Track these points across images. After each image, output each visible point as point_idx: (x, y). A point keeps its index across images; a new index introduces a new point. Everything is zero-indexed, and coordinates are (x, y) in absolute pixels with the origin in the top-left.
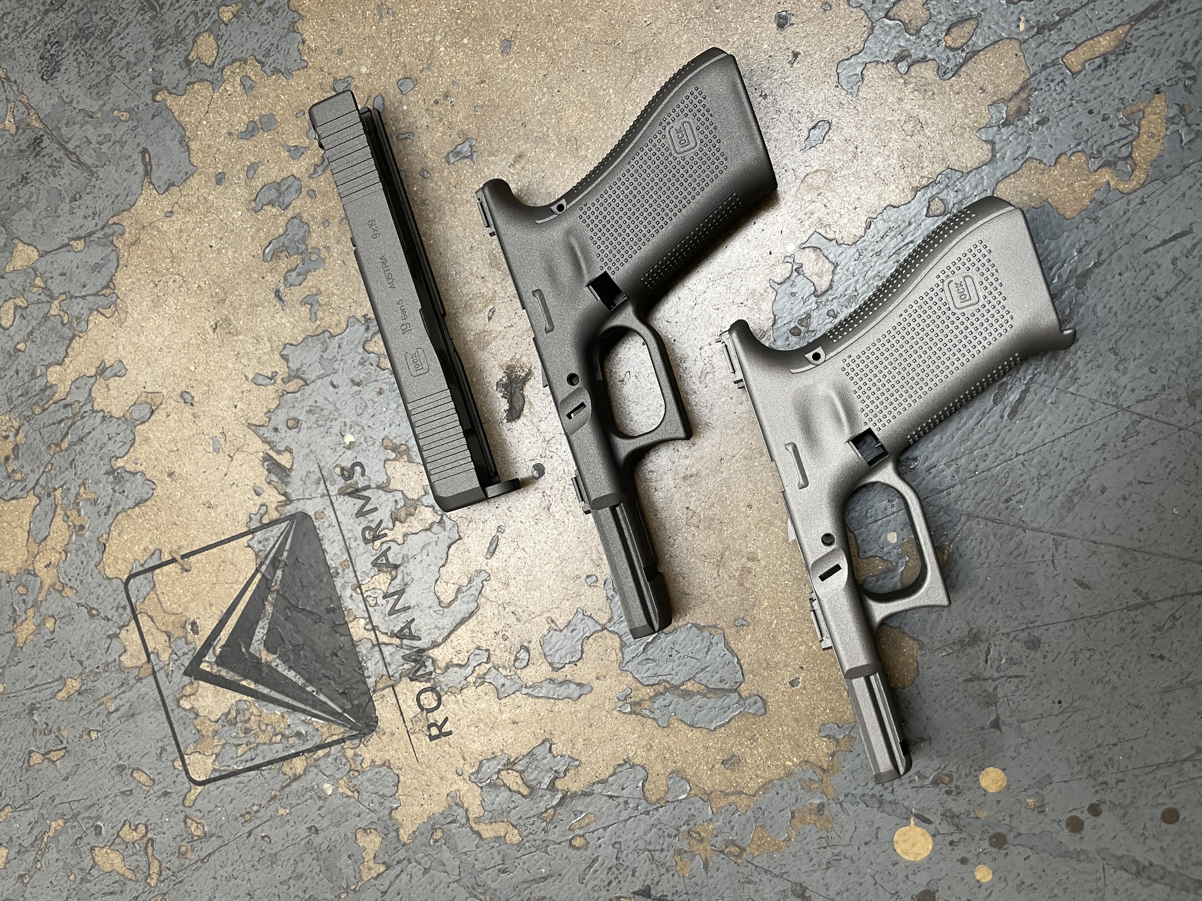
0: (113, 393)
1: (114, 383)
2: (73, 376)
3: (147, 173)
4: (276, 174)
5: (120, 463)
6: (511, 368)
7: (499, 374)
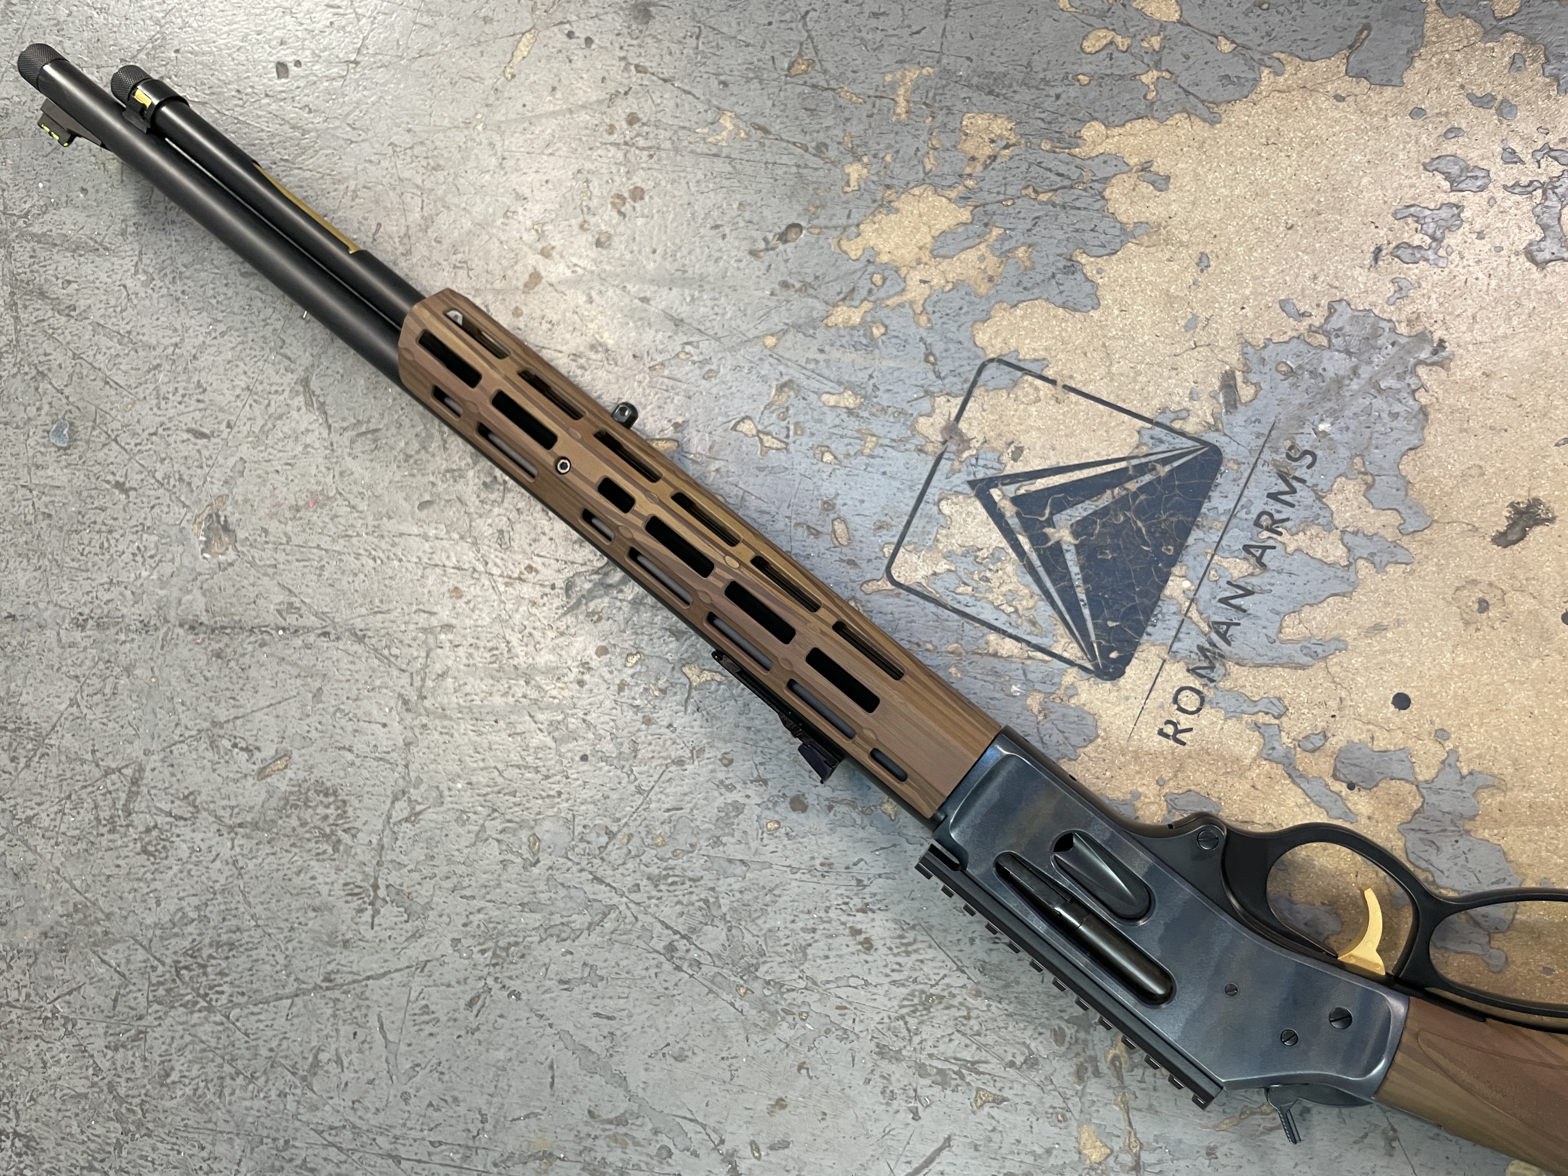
0: (1137, 197)
2: (1110, 148)
3: (1352, 47)
4: (1473, 156)
5: (1083, 259)
6: (1537, 502)
7: (1521, 496)
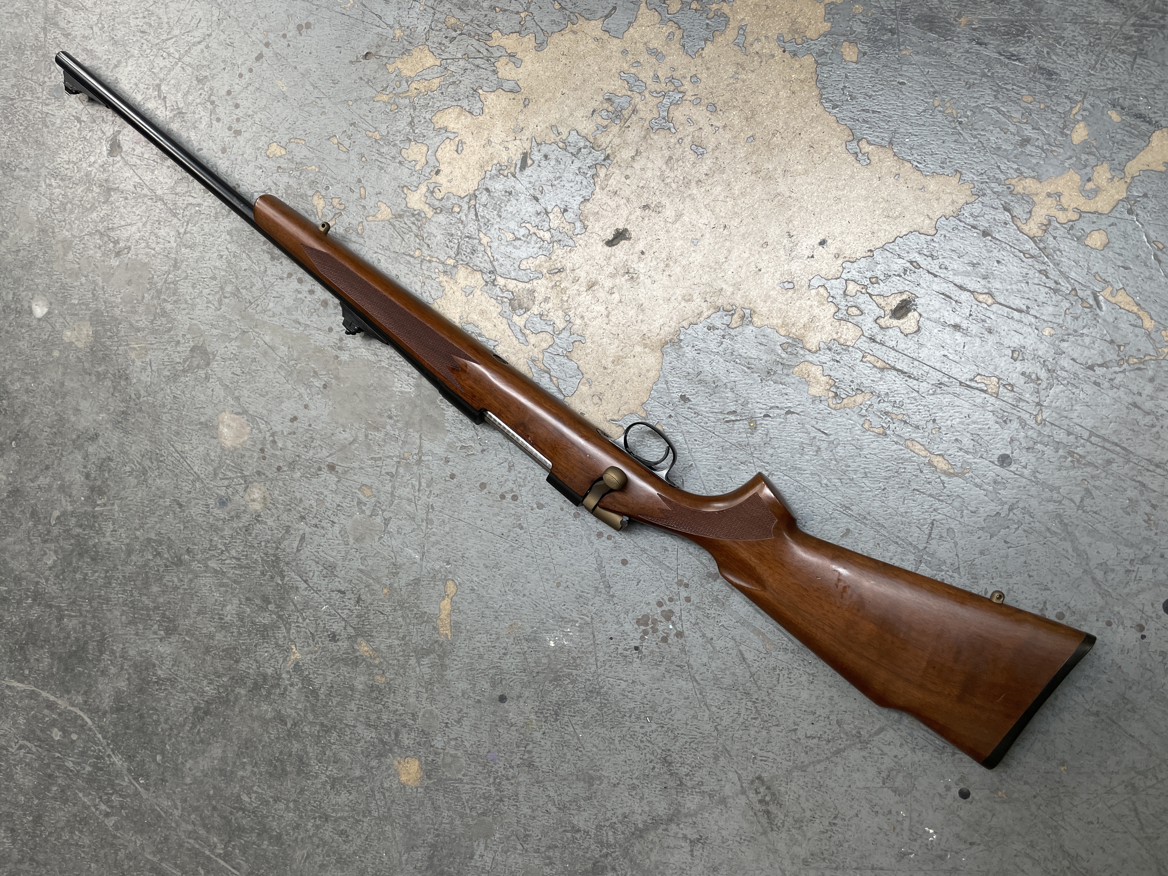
0: (507, 68)
1: (511, 65)
2: (502, 44)
3: (607, 17)
4: (641, 76)
5: (480, 91)
6: (626, 230)
7: (621, 227)
